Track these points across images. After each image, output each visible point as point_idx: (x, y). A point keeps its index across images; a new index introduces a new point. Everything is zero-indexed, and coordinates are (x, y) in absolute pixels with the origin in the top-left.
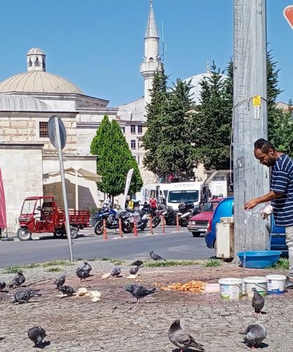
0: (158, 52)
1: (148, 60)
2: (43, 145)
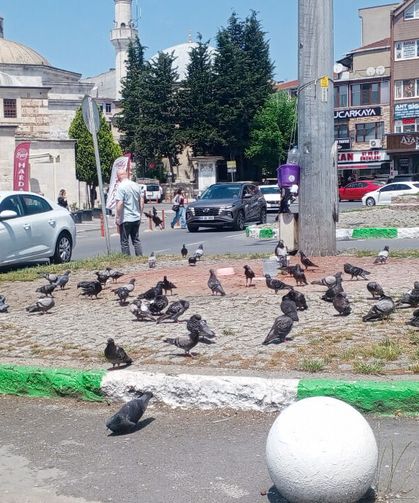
0: (131, 16)
1: (119, 26)
2: (16, 127)
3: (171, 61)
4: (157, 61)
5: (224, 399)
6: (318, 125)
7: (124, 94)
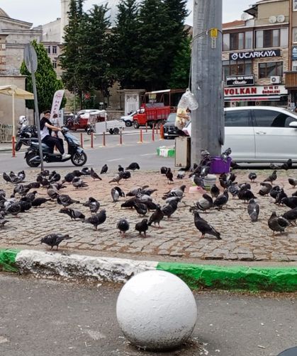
3: (105, 12)
4: (93, 12)
5: (102, 274)
6: (208, 67)
7: (66, 38)
